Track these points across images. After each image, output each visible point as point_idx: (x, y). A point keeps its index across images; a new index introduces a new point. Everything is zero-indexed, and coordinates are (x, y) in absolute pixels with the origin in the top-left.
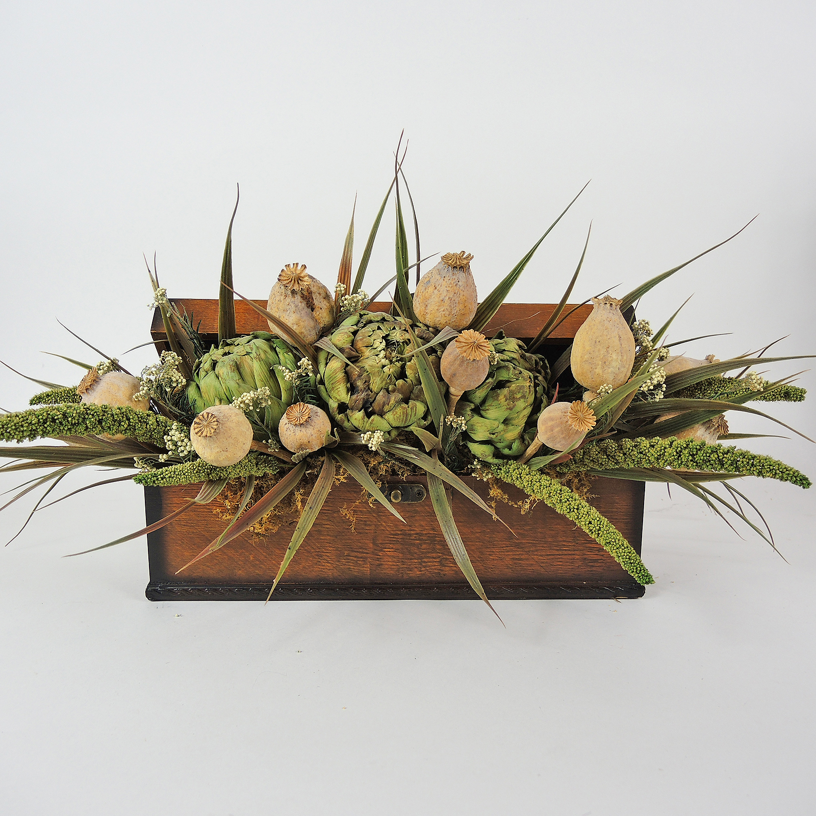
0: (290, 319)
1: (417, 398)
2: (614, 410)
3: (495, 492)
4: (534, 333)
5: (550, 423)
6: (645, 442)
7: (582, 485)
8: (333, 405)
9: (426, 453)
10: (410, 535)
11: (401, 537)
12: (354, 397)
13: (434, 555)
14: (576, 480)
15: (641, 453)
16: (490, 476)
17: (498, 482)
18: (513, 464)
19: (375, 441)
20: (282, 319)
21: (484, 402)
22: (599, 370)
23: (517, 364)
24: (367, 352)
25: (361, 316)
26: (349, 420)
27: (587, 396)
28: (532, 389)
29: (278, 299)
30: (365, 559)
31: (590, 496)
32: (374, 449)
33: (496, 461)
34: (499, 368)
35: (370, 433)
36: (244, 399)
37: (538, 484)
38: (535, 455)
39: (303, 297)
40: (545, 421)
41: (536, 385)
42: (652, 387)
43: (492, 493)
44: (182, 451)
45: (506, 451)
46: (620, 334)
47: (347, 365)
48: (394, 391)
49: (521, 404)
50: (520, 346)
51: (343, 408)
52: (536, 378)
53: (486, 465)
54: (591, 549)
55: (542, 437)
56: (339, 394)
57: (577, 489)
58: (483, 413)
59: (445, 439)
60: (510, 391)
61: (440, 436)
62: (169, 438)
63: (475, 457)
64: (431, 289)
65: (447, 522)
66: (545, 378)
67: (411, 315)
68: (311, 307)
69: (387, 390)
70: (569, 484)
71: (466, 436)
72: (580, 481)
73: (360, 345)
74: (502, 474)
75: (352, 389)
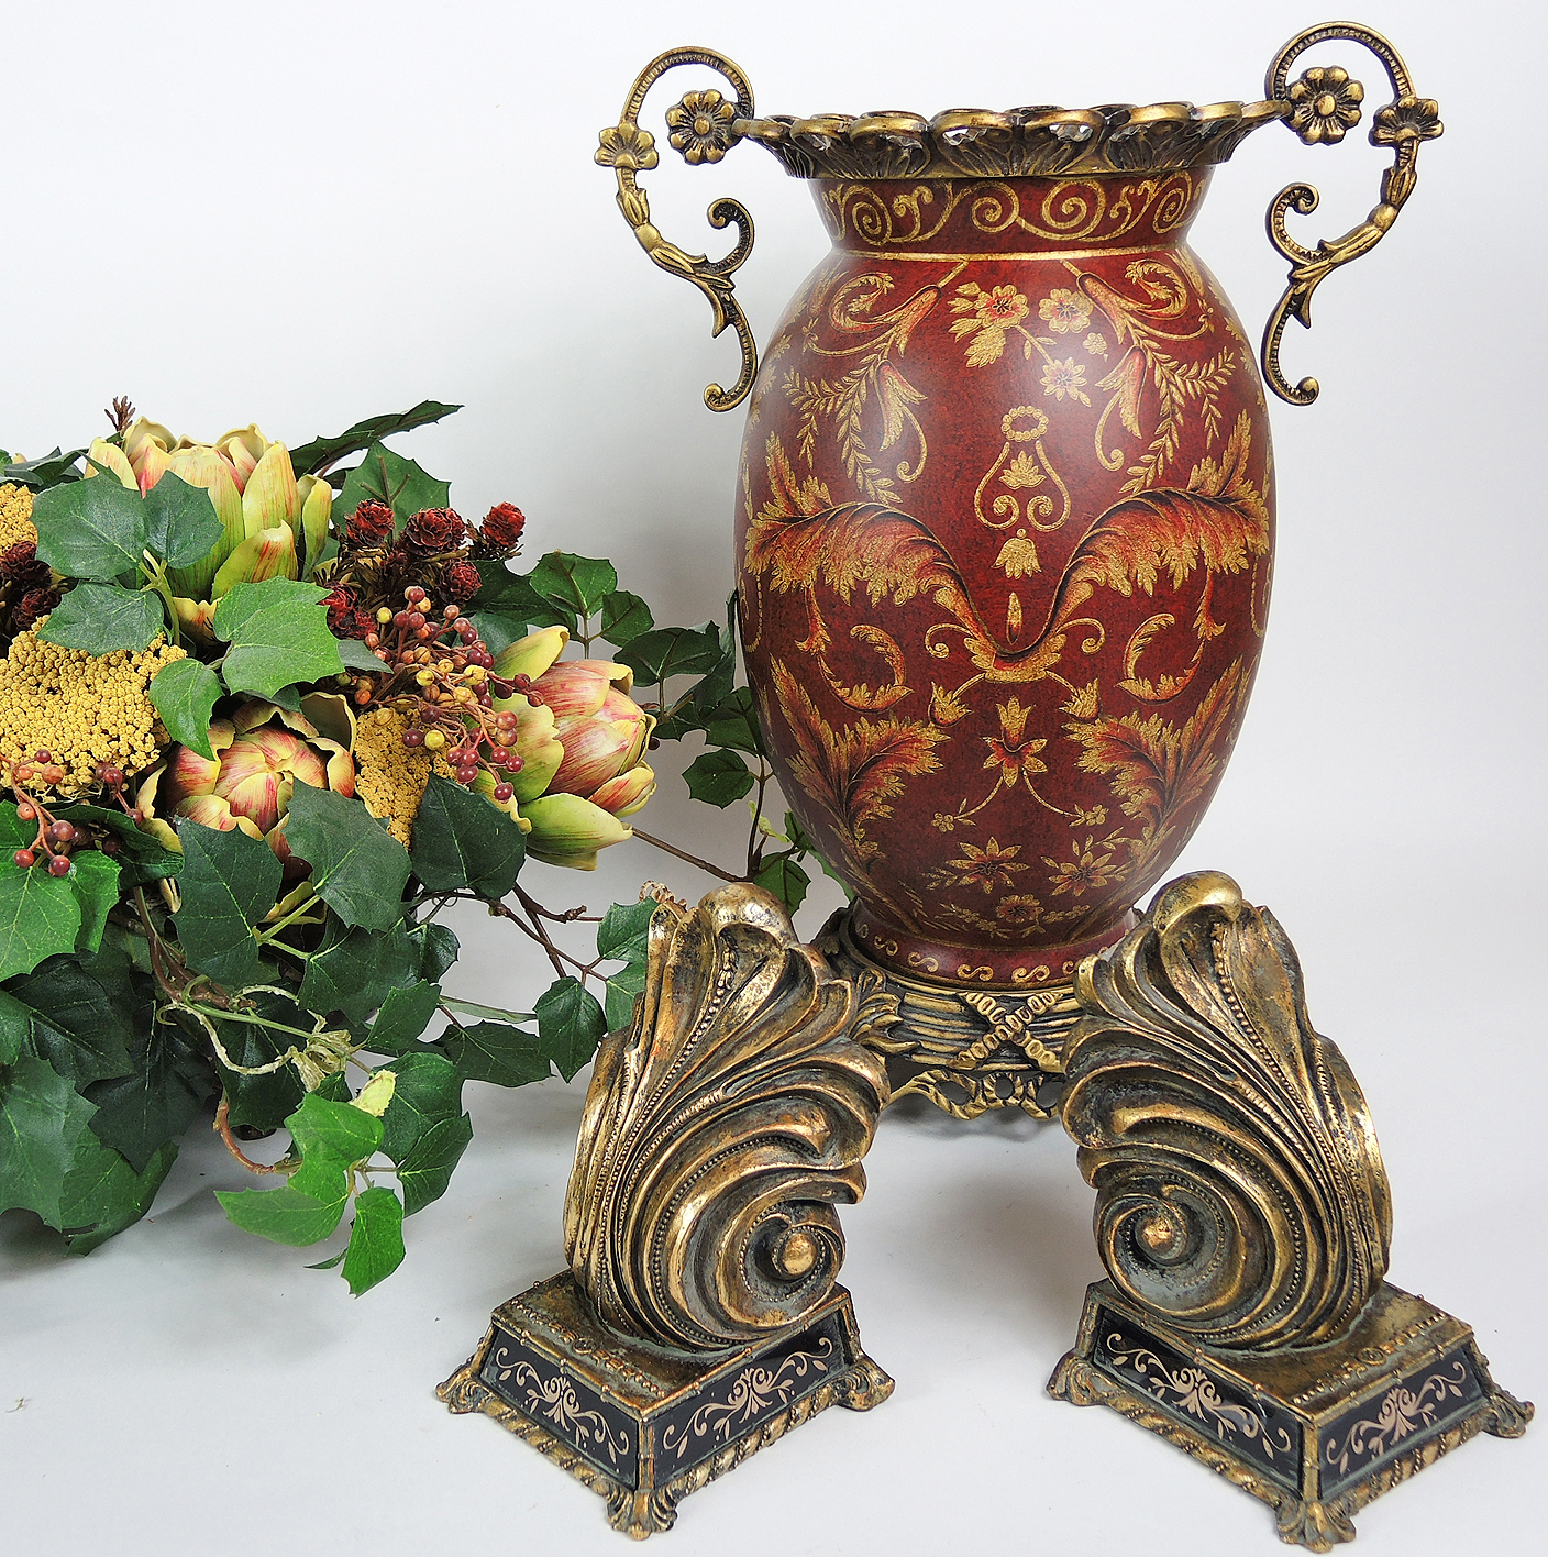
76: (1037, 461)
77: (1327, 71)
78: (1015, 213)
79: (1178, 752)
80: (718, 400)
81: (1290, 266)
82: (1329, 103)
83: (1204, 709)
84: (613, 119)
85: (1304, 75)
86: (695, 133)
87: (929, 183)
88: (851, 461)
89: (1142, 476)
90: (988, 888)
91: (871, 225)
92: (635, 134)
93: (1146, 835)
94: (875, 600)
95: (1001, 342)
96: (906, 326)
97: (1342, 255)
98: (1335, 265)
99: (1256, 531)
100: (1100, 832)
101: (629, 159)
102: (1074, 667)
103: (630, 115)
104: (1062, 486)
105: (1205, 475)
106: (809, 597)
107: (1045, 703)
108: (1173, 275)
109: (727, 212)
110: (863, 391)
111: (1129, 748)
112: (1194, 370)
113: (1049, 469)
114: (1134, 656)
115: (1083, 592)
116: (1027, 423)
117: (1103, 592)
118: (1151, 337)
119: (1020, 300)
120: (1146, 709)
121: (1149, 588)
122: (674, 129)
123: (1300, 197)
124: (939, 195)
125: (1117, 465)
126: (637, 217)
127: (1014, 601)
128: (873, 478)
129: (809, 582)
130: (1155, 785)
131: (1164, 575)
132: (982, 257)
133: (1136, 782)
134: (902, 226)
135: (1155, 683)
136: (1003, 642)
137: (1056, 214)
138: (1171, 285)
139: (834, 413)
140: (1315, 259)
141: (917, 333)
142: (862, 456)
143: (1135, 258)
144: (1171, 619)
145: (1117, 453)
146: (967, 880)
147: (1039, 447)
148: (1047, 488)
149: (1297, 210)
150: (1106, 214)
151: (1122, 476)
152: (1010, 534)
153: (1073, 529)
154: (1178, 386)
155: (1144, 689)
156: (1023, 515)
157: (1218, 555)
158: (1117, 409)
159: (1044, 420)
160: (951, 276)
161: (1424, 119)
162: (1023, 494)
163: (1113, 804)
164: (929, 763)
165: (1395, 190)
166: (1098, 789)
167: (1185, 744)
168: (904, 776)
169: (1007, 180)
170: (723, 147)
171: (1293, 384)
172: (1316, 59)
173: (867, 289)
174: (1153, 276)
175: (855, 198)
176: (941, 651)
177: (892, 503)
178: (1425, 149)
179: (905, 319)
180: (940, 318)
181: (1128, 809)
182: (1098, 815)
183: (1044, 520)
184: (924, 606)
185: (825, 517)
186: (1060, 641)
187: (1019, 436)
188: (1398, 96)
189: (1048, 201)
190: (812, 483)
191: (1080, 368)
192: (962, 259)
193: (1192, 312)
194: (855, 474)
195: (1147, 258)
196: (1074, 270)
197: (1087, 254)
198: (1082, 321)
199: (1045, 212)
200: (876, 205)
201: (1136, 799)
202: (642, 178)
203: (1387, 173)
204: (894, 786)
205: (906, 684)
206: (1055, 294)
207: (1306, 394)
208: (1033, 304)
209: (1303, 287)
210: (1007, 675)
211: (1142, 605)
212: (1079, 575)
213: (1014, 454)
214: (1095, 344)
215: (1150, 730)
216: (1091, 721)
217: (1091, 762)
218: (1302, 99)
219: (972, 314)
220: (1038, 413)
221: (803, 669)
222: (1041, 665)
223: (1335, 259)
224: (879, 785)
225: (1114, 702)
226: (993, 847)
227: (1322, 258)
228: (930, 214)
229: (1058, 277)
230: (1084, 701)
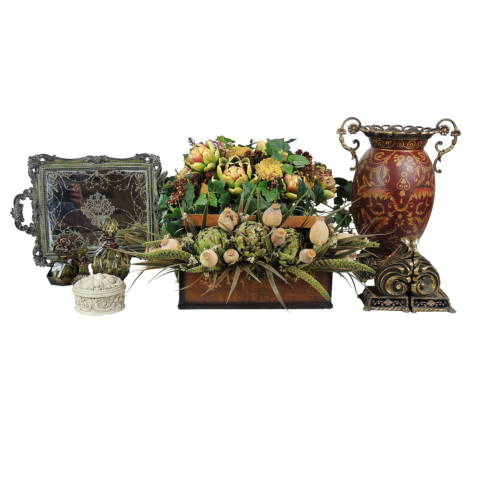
0: (226, 224)
1: (264, 248)
2: (323, 251)
3: (286, 275)
4: (299, 226)
5: (303, 255)
6: (331, 260)
7: (313, 273)
8: (239, 249)
9: (267, 264)
10: (260, 289)
11: (257, 289)
12: (246, 247)
13: (268, 295)
14: (311, 272)
15: (330, 263)
16: (285, 270)
17: (288, 273)
18: (292, 267)
19: (252, 260)
20: (224, 224)
21: (283, 248)
22: (318, 239)
23: (293, 236)
24: (250, 234)
25: (247, 222)
26: (244, 254)
27: (314, 247)
28: (298, 244)
29: (223, 218)
30: (246, 296)
31: (315, 277)
32: (252, 262)
33: (287, 266)
34: (288, 238)
35: (250, 258)
36: (214, 248)
37: (299, 273)
38: (298, 265)
39: (230, 217)
40: (301, 254)
41: (299, 243)
42: (333, 245)
43: (286, 276)
44: (194, 263)
45: (290, 263)
46: (324, 228)
47: (244, 238)
48: (258, 246)
49: (295, 249)
50: (294, 231)
51: (242, 250)
52: (299, 241)
53: (284, 267)
54: (316, 293)
55: (301, 259)
56: (242, 246)
57: (312, 275)
58: (283, 252)
59: (272, 259)
60: (292, 245)
61: (271, 259)
62: (190, 259)
63: (281, 265)
64: (268, 215)
65: (273, 284)
66: (302, 240)
67: (262, 222)
68: (232, 220)
69: (256, 245)
70: (309, 273)
71: (278, 258)
72: (312, 272)
73: (247, 232)
74: (289, 270)
75: (246, 245)
76: (406, 180)
77: (445, 125)
78: (403, 145)
79: (422, 223)
80: (352, 169)
81: (438, 153)
82: (445, 130)
83: (425, 217)
84: (340, 127)
85: (442, 126)
86: (352, 130)
87: (391, 140)
88: (378, 179)
89: (420, 182)
90: (393, 243)
91: (381, 145)
92: (343, 129)
93: (416, 236)
94: (381, 199)
95: (401, 163)
96: (387, 160)
97: (446, 152)
98: (445, 153)
99: (433, 192)
100: (410, 235)
101: (342, 133)
102: (409, 209)
103: (343, 126)
104: (409, 184)
105: (428, 183)
106: (370, 199)
107: (405, 214)
108: (423, 154)
109: (356, 141)
110: (380, 169)
111: (415, 222)
112: (427, 168)
113: (407, 181)
114: (417, 208)
115: (411, 199)
116: (405, 175)
117: (414, 199)
118: (421, 163)
119: (404, 157)
120: (418, 216)
121: (420, 199)
122: (349, 129)
123: (440, 143)
124: (393, 142)
125: (416, 181)
126: (342, 141)
127: (401, 200)
128: (381, 181)
129: (370, 197)
130: (418, 228)
131: (422, 197)
132: (398, 151)
133: (416, 227)
134: (386, 146)
135: (420, 212)
136: (399, 205)
137: (409, 145)
138: (424, 156)
139: (375, 172)
140: (442, 152)
141: (388, 161)
142: (380, 178)
143: (419, 151)
144: (423, 203)
145: (417, 179)
146: (390, 242)
147: (406, 178)
148: (407, 184)
149: (440, 145)
150: (416, 145)
151: (417, 183)
152: (401, 190)
153: (410, 190)
154: (425, 170)
155: (418, 213)
156: (403, 187)
157: (429, 194)
158: (417, 173)
159: (407, 174)
160: (393, 153)
161: (458, 133)
162: (404, 185)
163: (412, 230)
164: (387, 223)
165: (454, 142)
166: (410, 228)
167: (423, 222)
168: (382, 225)
169: (403, 141)
170: (356, 132)
171: (438, 170)
172: (444, 123)
173: (380, 154)
174: (421, 154)
175: (379, 141)
176: (390, 207)
177: (384, 185)
178: (458, 137)
179: (386, 160)
180: (392, 160)
181: (414, 231)
182: (410, 232)
183: (406, 188)
184: (388, 200)
185: (373, 187)
186: (408, 205)
187: (403, 176)
188: (455, 129)
189: (408, 143)
190: (371, 182)
191: (412, 167)
192: (395, 151)
193: (426, 159)
194: (379, 181)
195: (420, 152)
196: (411, 153)
197: (413, 151)
198: (412, 160)
199: (408, 145)
200: (382, 143)
201: (416, 230)
202: (343, 136)
203: (453, 140)
204: (381, 227)
205: (384, 212)
206: (408, 156)
207: (440, 171)
208: (405, 158)
209: (440, 156)
210: (400, 210)
211: (419, 201)
212: (411, 196)
213: (403, 179)
214: (414, 164)
215: (418, 219)
216: (411, 217)
217: (410, 224)
218: (441, 129)
219: (397, 159)
220: (406, 173)
221: (367, 210)
222: (404, 209)
223: (445, 152)
224: (378, 227)
225: (414, 215)
226: (395, 236)
227: (443, 152)
228: (391, 145)
229: (408, 154)
230: (410, 215)
